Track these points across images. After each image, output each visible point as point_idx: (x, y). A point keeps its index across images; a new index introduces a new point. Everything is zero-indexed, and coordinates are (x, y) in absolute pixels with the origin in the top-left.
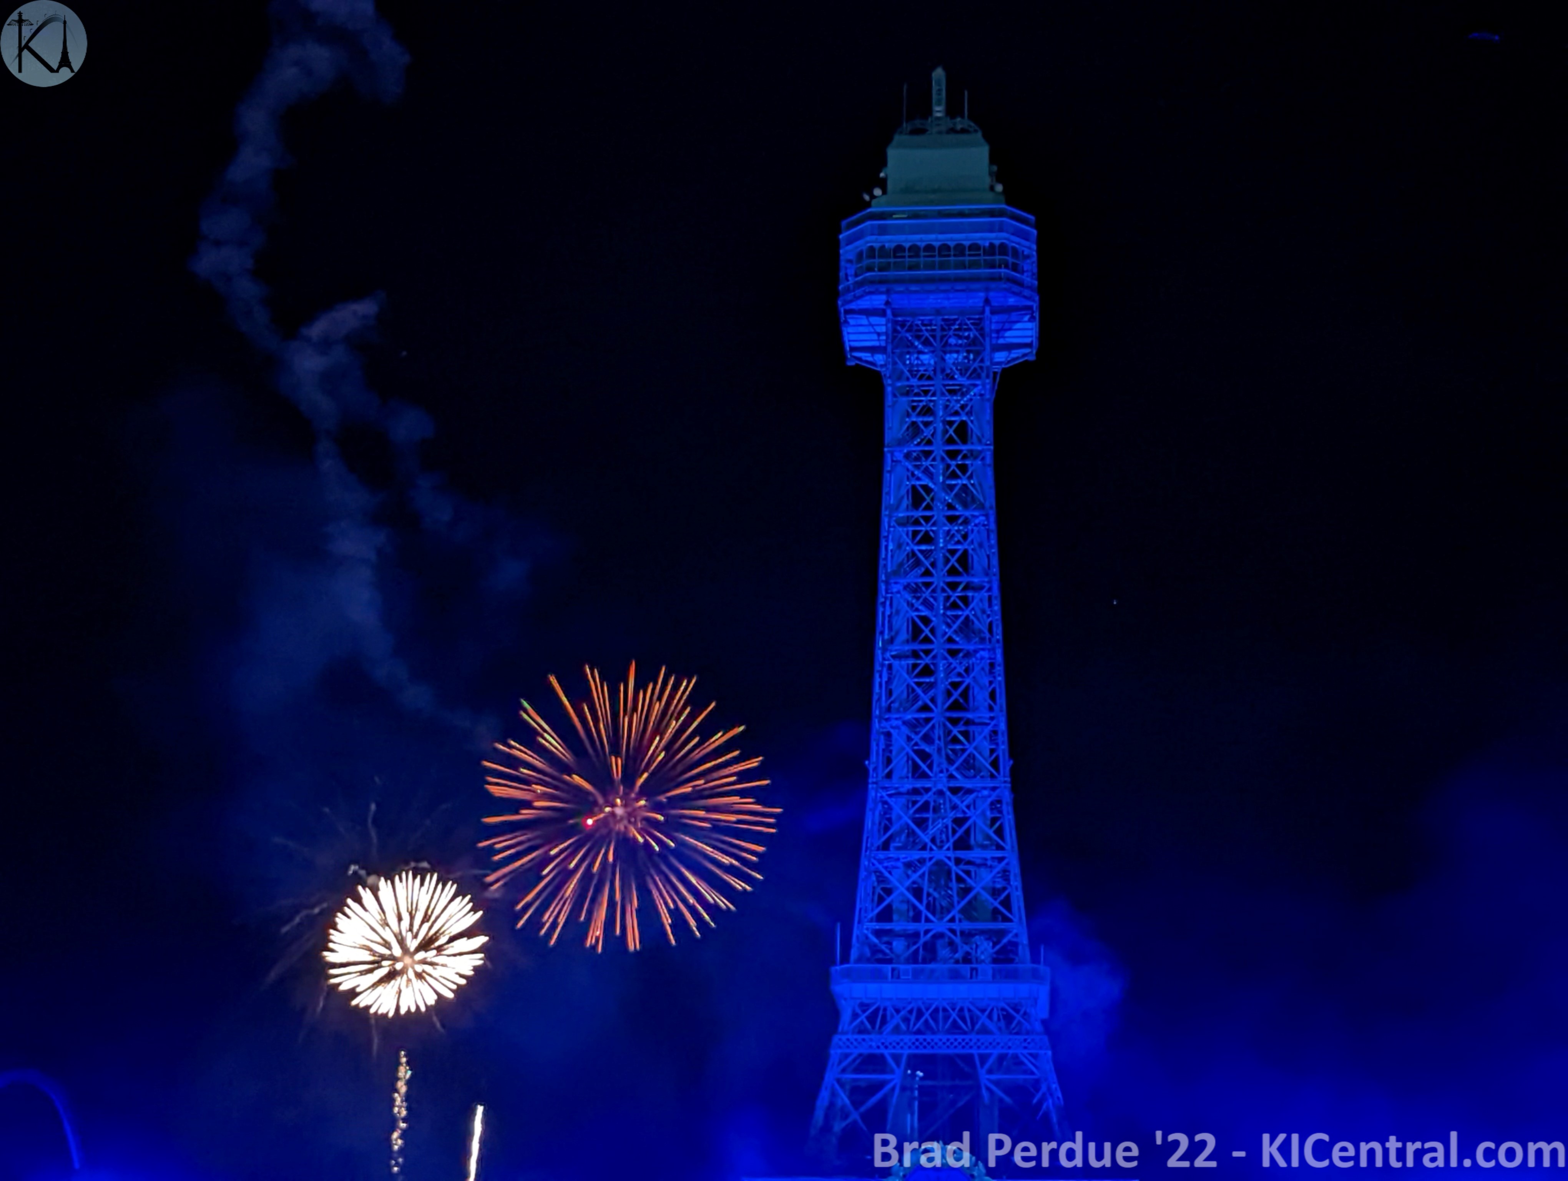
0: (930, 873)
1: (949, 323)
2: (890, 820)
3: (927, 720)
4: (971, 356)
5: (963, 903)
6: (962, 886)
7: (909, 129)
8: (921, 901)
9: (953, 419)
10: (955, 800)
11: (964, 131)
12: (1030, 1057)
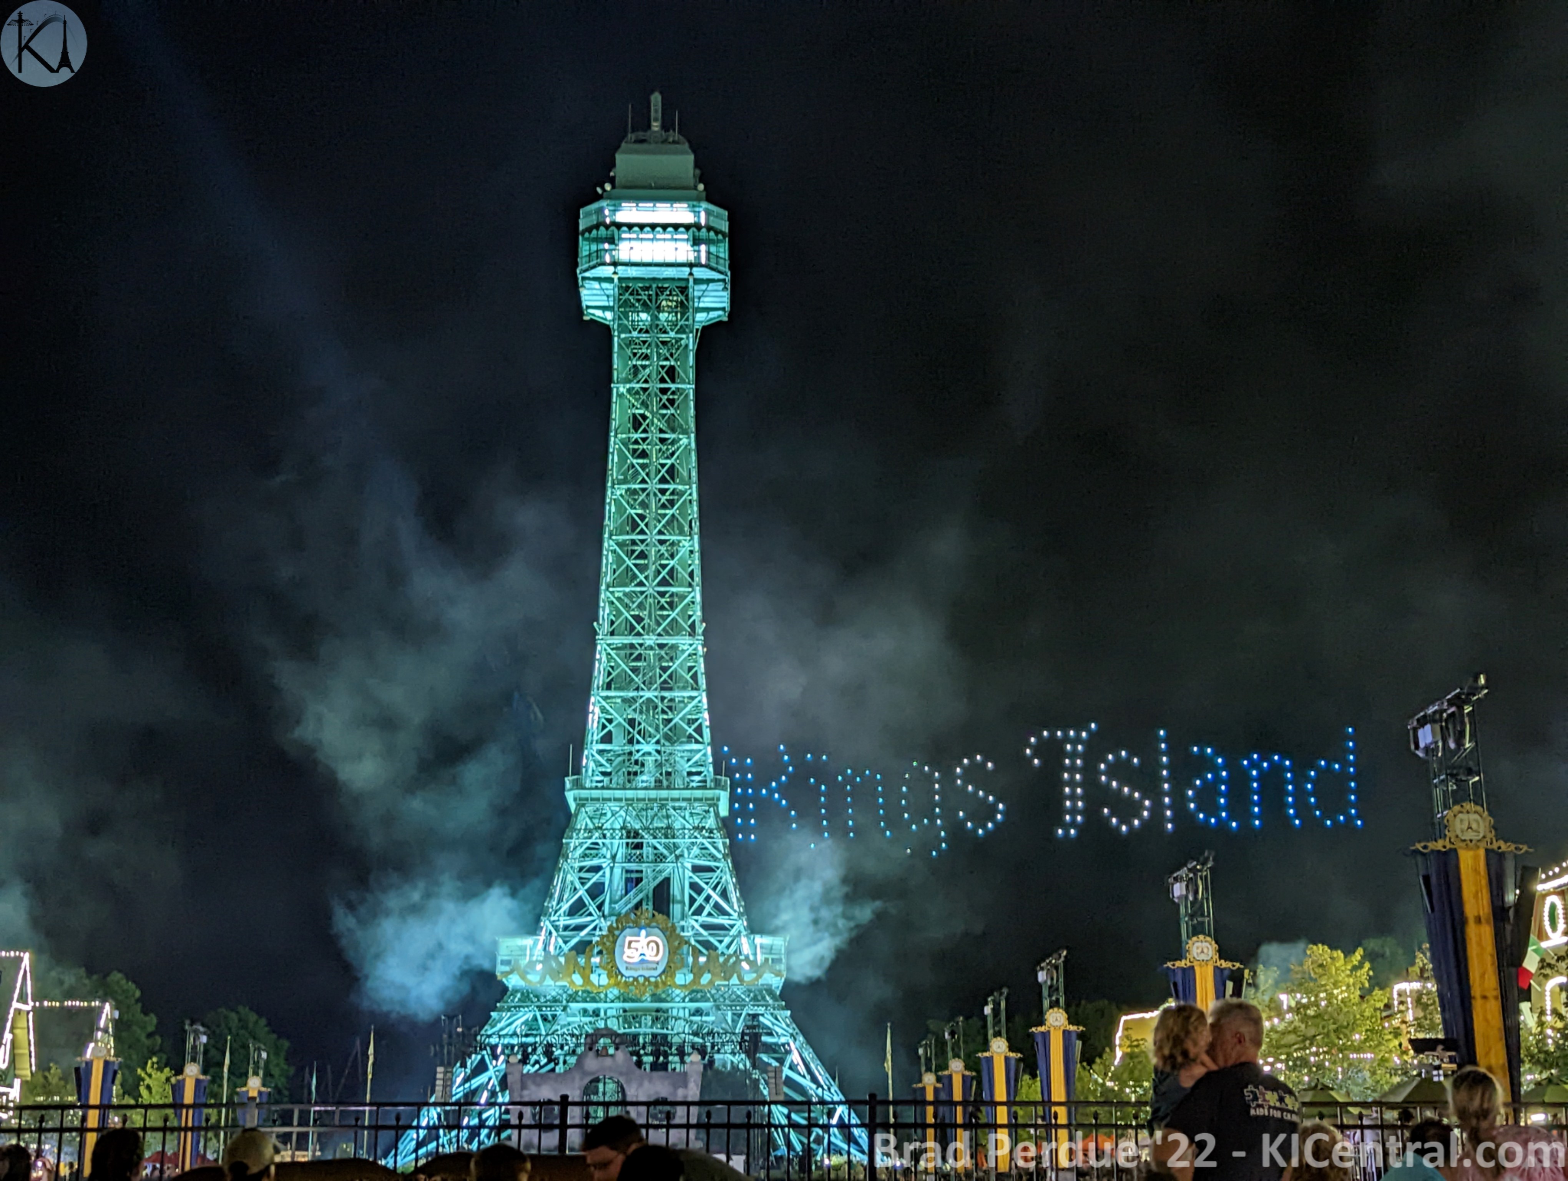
0: (641, 706)
1: (662, 290)
2: (612, 667)
4: (679, 316)
7: (633, 139)
9: (665, 363)
10: (663, 653)
11: (674, 142)
12: (713, 844)
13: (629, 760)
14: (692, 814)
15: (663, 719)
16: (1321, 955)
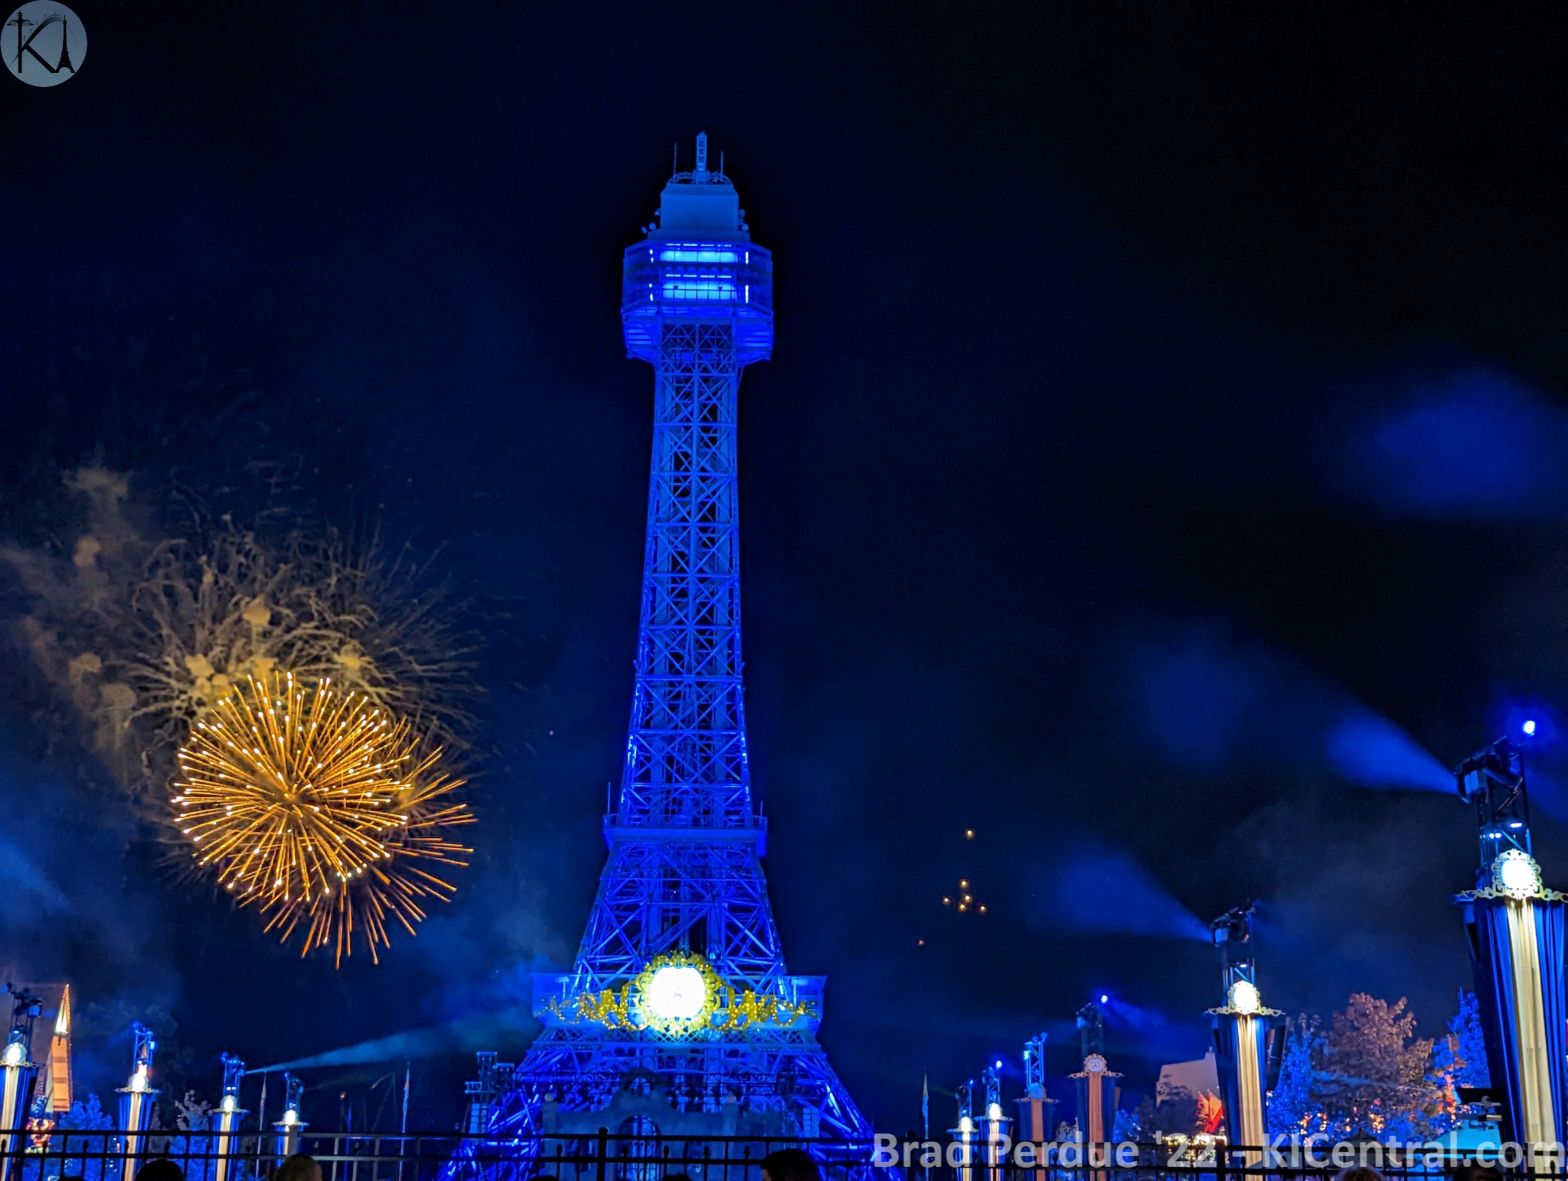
0: (680, 745)
1: (705, 328)
2: (651, 705)
3: (682, 631)
4: (722, 356)
5: (704, 768)
6: (704, 755)
7: (679, 178)
8: (672, 767)
9: (707, 402)
10: (701, 691)
11: (719, 182)
12: (752, 885)
13: (667, 798)
14: (730, 855)
15: (702, 757)
16: (1364, 1004)
